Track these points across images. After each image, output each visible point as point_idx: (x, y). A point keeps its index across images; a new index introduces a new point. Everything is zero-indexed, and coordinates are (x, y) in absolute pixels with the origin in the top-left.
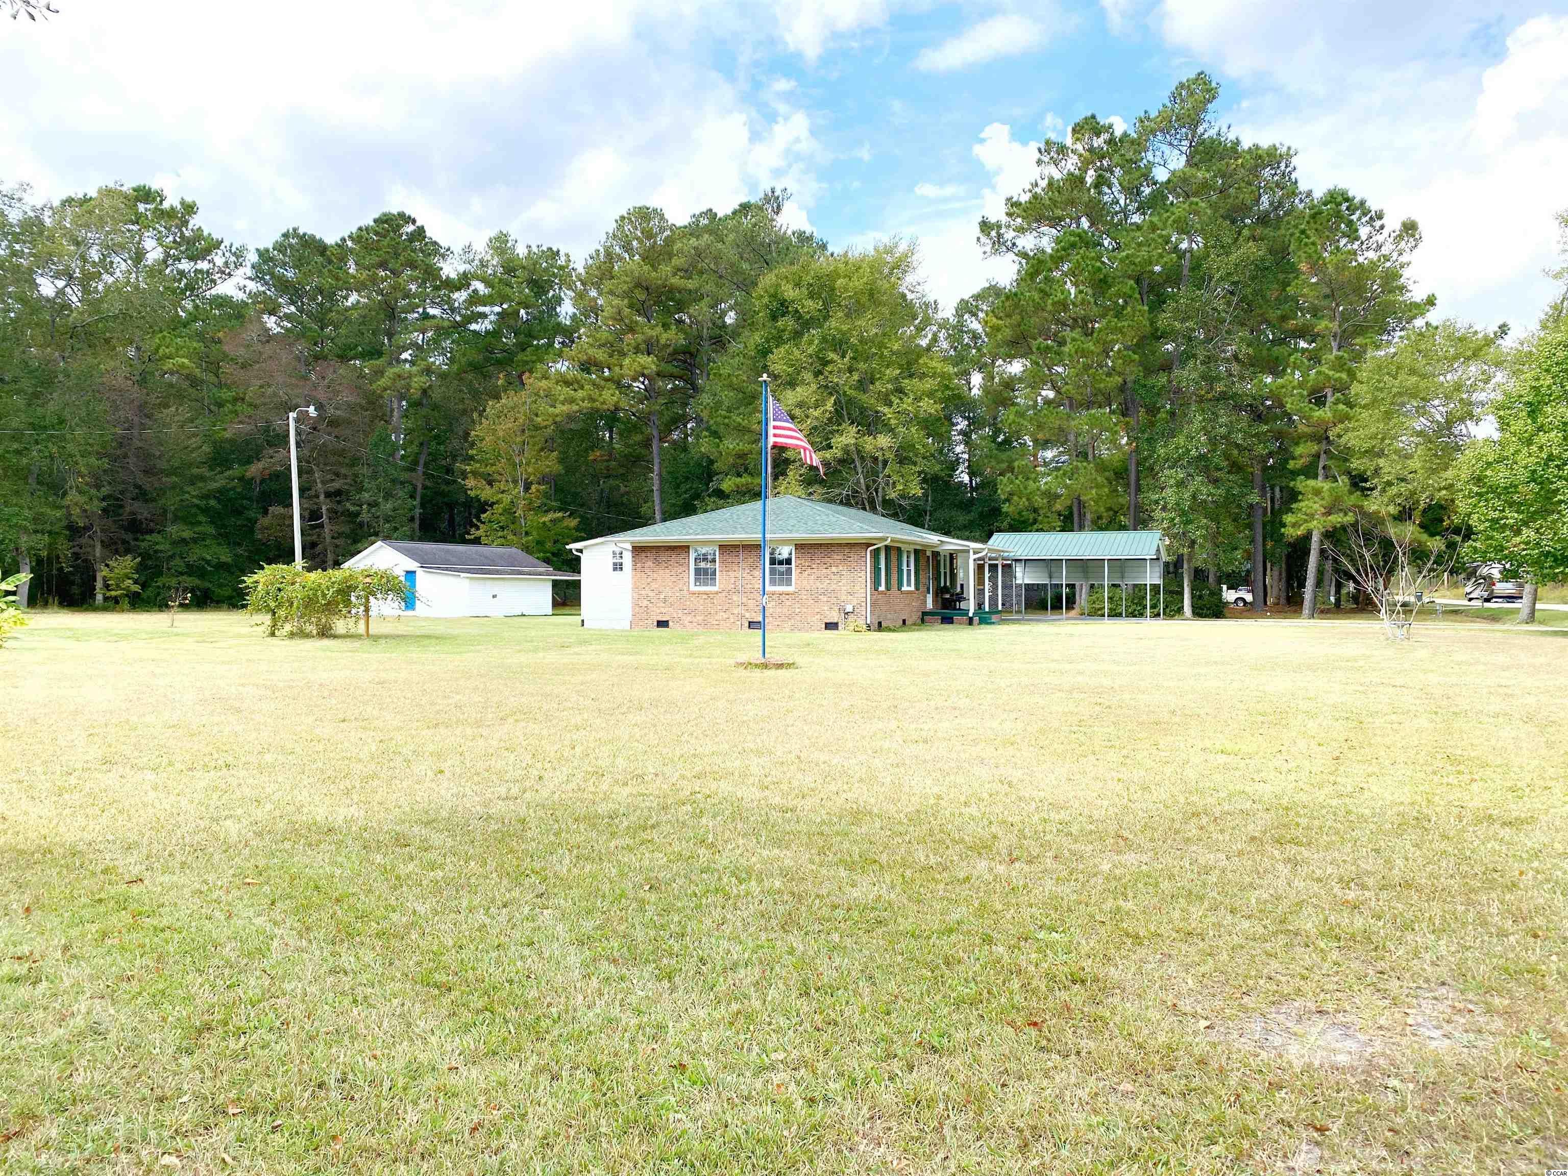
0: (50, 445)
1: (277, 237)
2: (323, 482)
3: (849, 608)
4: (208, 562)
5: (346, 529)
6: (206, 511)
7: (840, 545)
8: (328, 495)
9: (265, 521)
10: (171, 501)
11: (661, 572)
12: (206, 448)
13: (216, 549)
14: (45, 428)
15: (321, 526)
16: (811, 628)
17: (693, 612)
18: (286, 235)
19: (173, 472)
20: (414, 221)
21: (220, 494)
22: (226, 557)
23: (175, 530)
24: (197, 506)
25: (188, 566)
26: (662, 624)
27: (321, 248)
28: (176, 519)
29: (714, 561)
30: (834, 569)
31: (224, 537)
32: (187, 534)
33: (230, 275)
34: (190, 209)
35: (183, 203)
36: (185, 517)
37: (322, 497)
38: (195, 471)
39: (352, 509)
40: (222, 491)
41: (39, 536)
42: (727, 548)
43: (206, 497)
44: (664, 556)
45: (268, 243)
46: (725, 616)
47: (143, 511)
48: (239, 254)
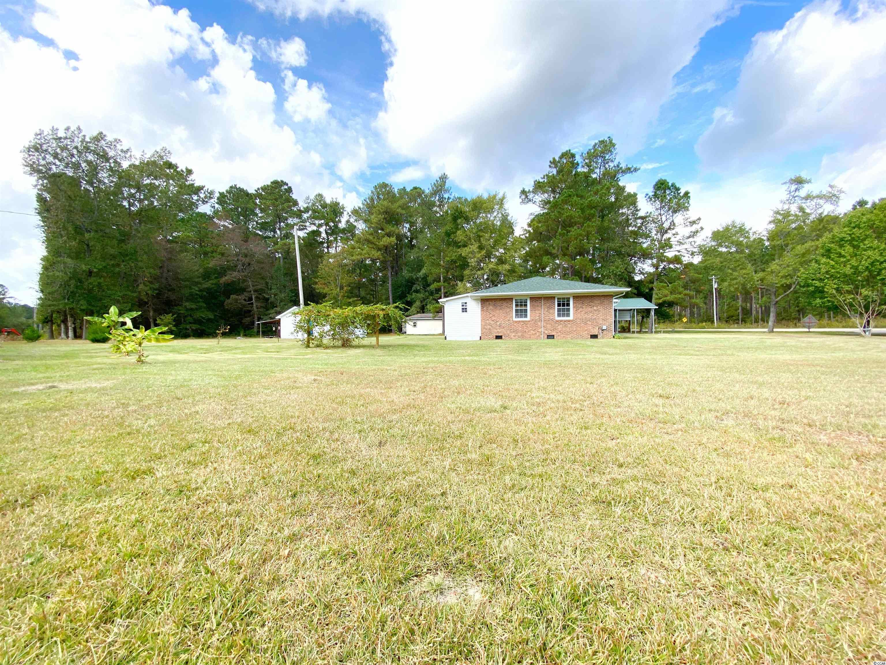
0: (130, 262)
1: (227, 188)
2: (253, 286)
3: (604, 327)
4: (203, 318)
5: (263, 305)
6: (201, 297)
7: (599, 296)
8: (255, 291)
9: (229, 301)
10: (186, 292)
11: (498, 311)
12: (201, 270)
13: (206, 312)
14: (127, 255)
15: (252, 304)
16: (582, 337)
17: (516, 331)
18: (231, 187)
19: (186, 280)
20: (287, 185)
21: (208, 290)
22: (211, 316)
23: (188, 305)
24: (197, 294)
25: (194, 319)
26: (499, 337)
27: (247, 194)
28: (188, 300)
29: (526, 305)
30: (595, 308)
31: (209, 308)
32: (194, 306)
33: (207, 202)
34: (190, 172)
35: (187, 169)
36: (192, 298)
37: (252, 292)
38: (196, 280)
39: (267, 296)
40: (208, 289)
41: (126, 305)
42: (535, 299)
43: (200, 291)
44: (499, 303)
45: (224, 190)
46: (534, 333)
47: (173, 297)
48: (211, 193)
